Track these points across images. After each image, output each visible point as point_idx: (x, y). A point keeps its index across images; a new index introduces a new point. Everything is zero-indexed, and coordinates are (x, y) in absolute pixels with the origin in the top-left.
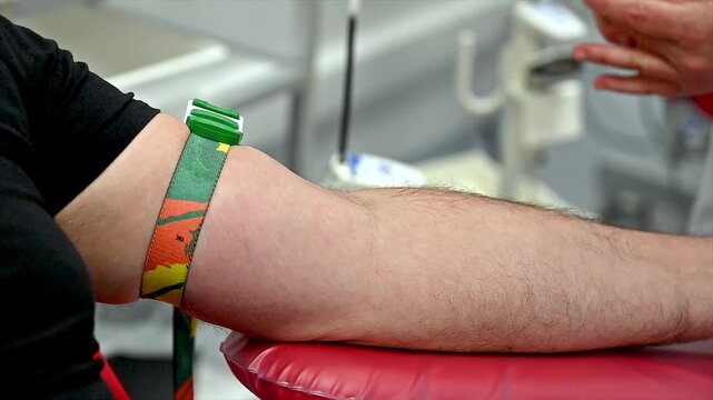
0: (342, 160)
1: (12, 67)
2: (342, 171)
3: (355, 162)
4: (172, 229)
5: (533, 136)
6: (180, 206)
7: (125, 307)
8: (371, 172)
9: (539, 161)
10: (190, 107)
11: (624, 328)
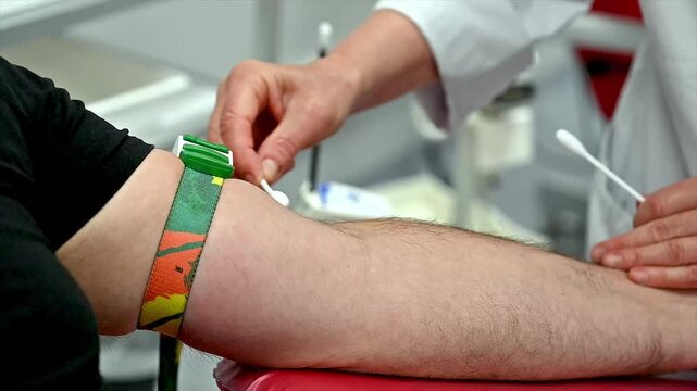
0: (313, 188)
1: (13, 107)
2: (313, 200)
3: (324, 191)
4: (172, 259)
5: (487, 161)
6: (179, 237)
7: (122, 339)
8: (341, 200)
9: (492, 186)
10: (181, 143)
11: (602, 358)
